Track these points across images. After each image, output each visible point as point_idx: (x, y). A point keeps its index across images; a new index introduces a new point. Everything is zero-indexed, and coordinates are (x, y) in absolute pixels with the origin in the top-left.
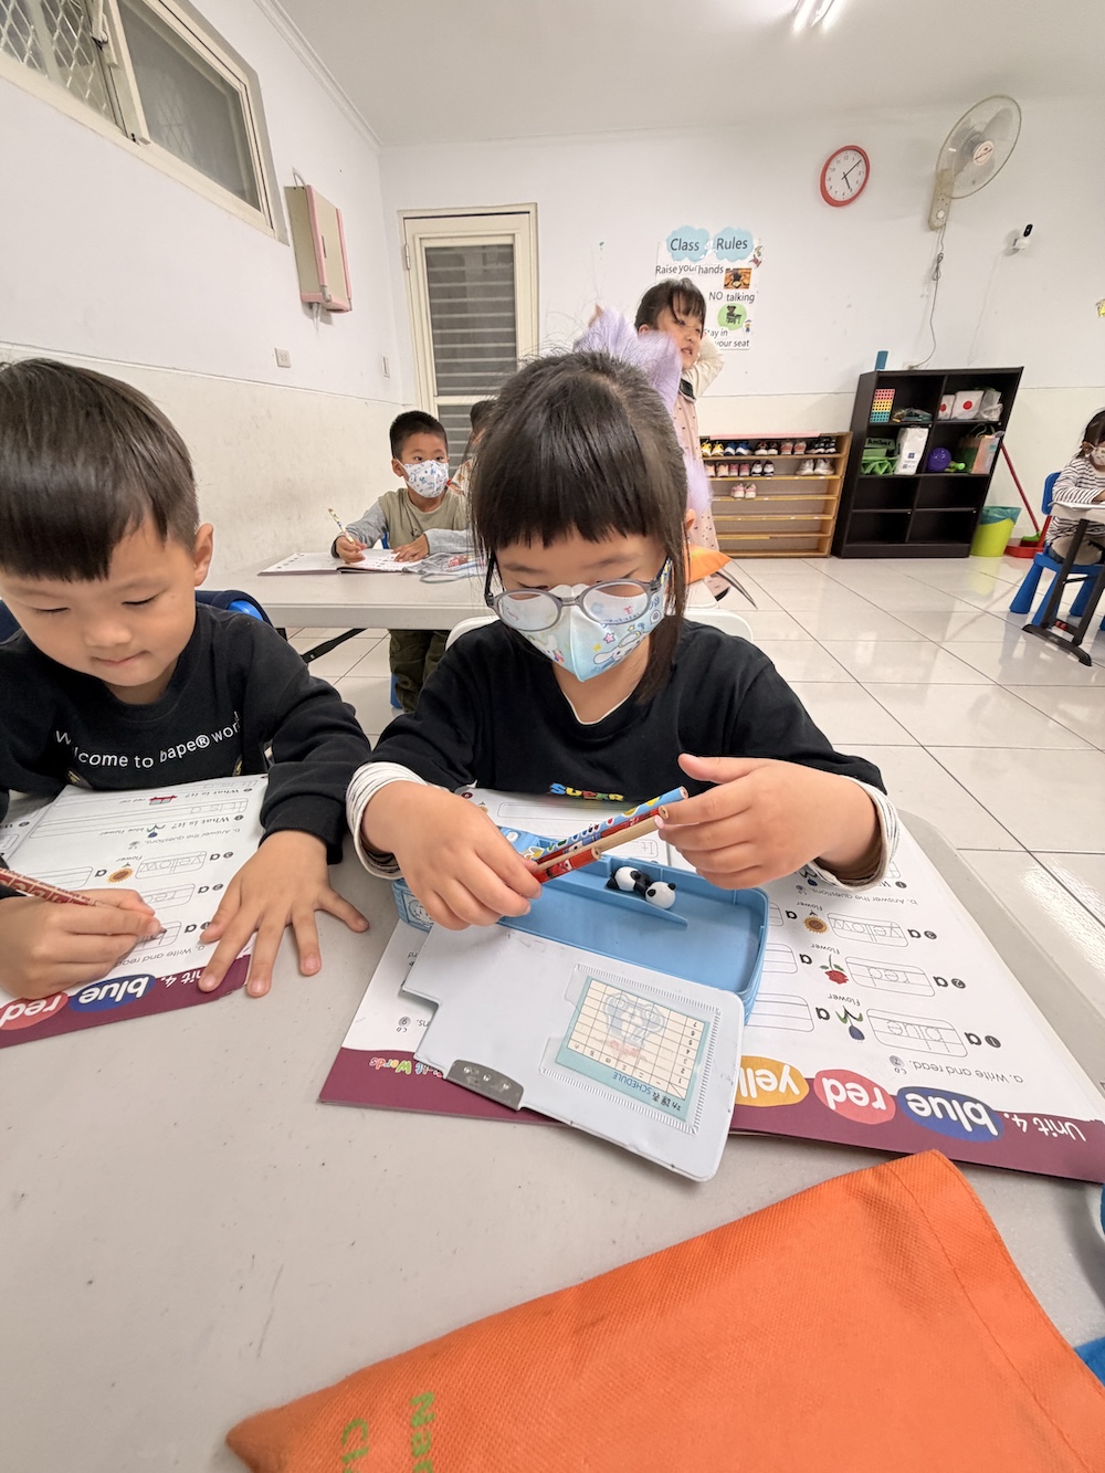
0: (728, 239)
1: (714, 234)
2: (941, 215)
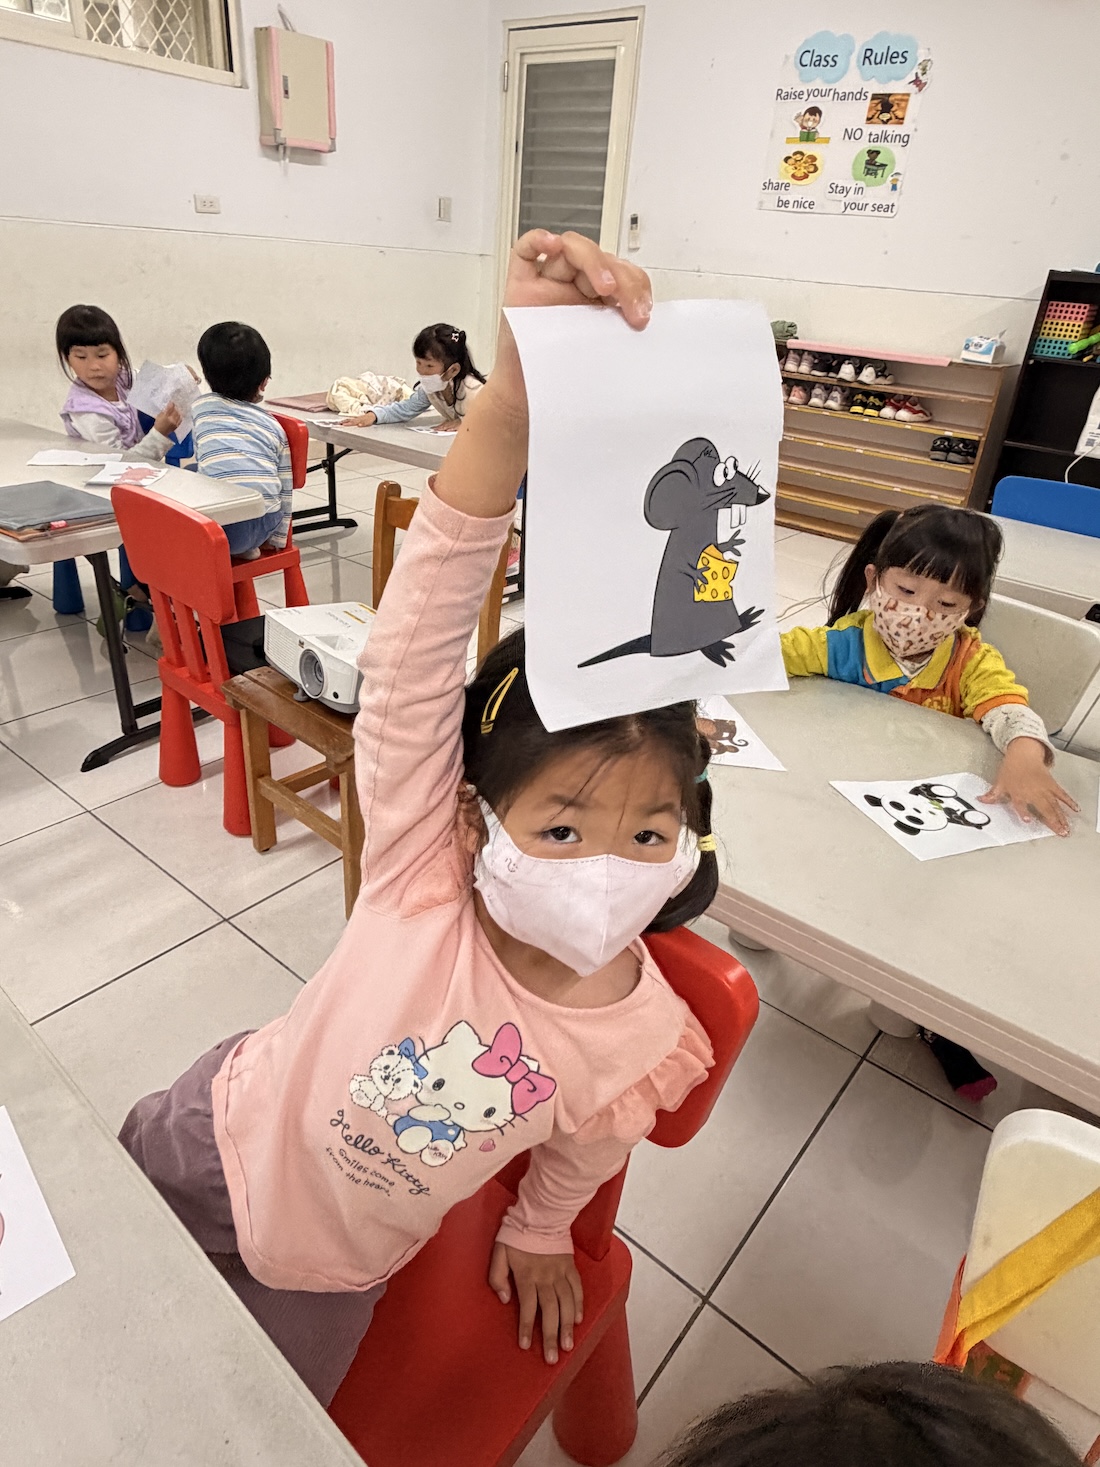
0: (879, 50)
1: (861, 42)
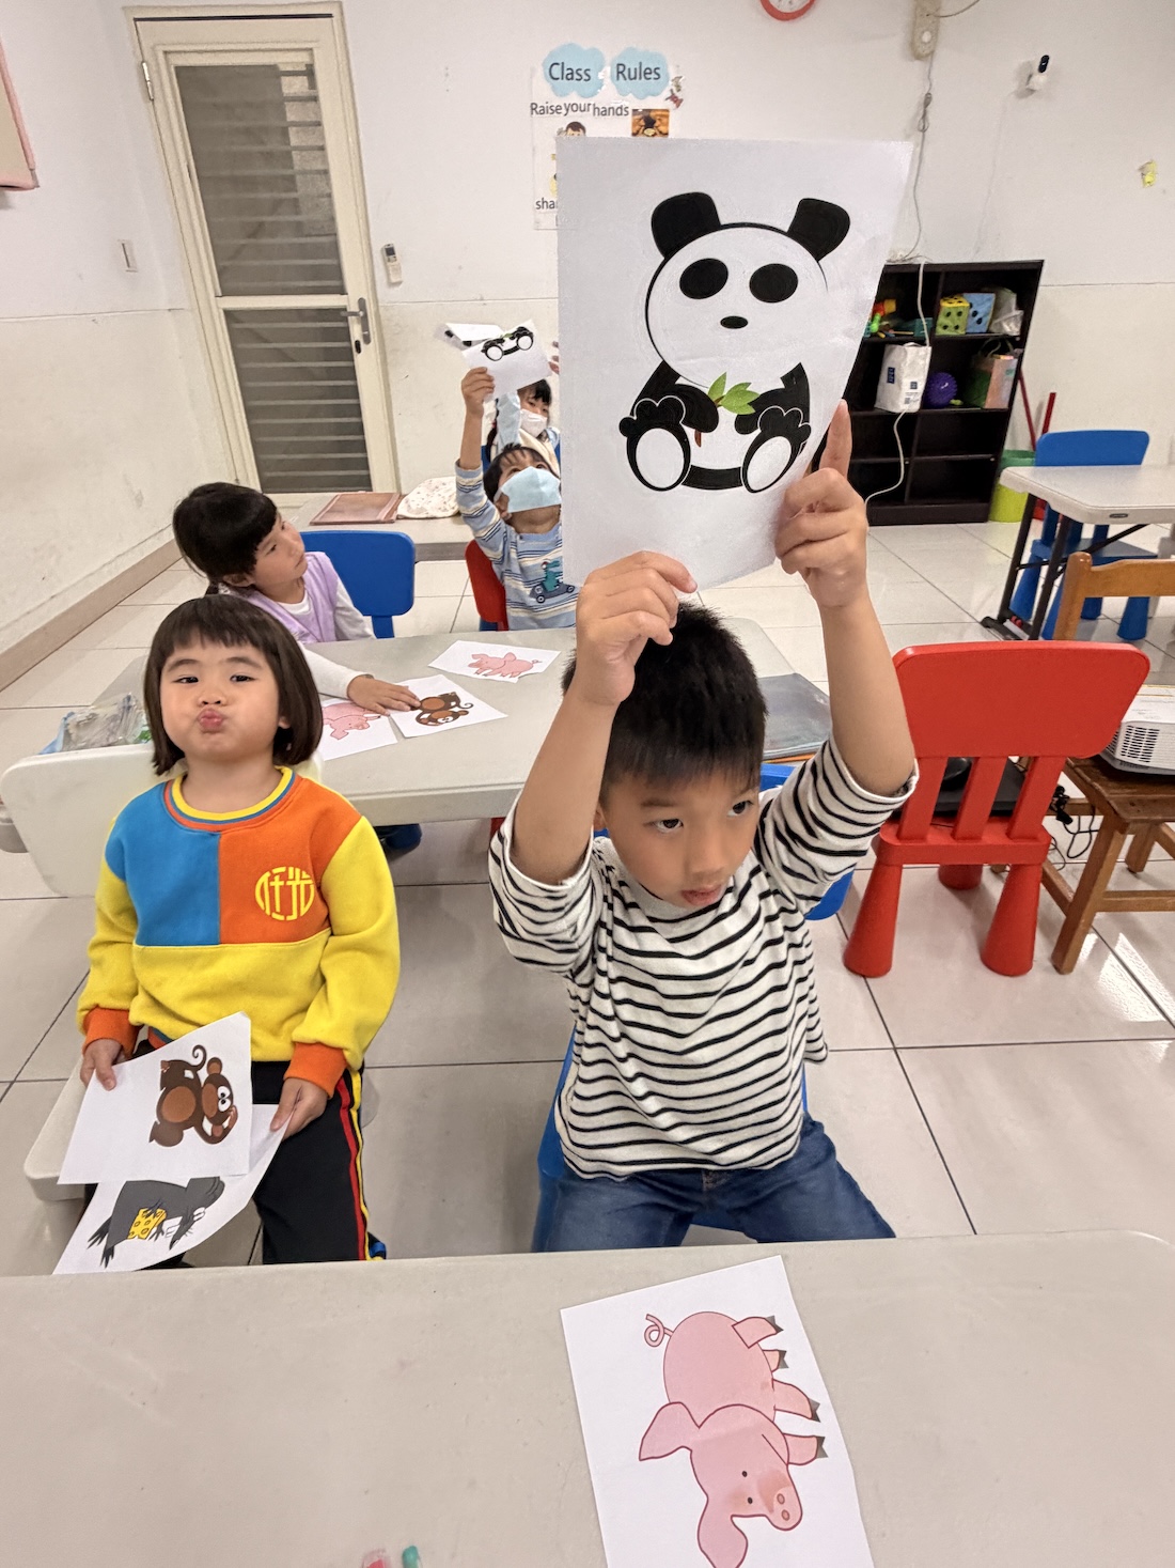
0: (632, 65)
1: (610, 57)
2: (926, 37)
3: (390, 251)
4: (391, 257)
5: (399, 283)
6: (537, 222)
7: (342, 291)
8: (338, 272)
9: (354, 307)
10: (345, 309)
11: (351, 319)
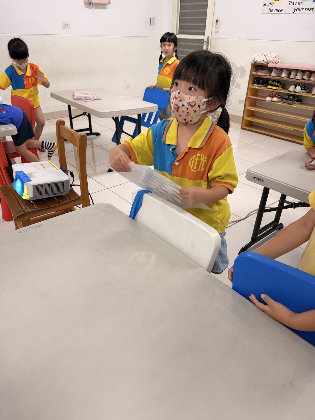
3: (217, 21)
4: (217, 23)
5: (218, 32)
6: (263, 11)
7: (204, 34)
8: (204, 28)
9: (206, 40)
10: (203, 40)
11: (204, 43)
